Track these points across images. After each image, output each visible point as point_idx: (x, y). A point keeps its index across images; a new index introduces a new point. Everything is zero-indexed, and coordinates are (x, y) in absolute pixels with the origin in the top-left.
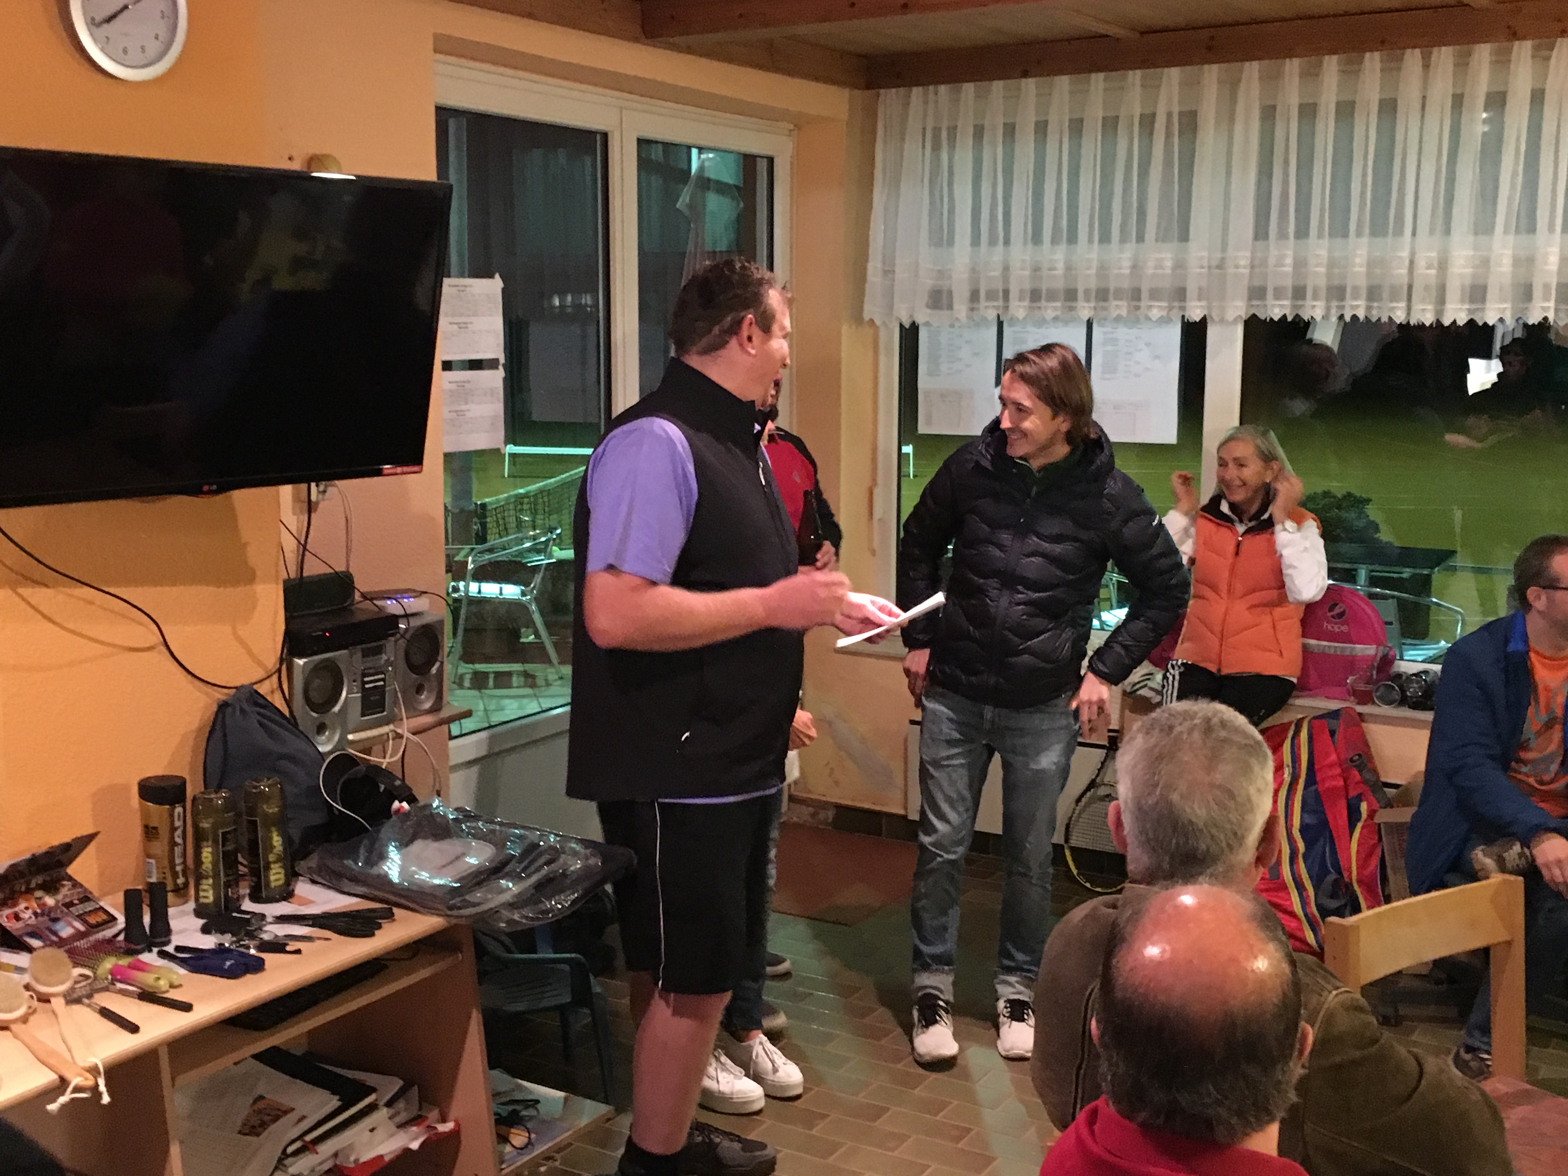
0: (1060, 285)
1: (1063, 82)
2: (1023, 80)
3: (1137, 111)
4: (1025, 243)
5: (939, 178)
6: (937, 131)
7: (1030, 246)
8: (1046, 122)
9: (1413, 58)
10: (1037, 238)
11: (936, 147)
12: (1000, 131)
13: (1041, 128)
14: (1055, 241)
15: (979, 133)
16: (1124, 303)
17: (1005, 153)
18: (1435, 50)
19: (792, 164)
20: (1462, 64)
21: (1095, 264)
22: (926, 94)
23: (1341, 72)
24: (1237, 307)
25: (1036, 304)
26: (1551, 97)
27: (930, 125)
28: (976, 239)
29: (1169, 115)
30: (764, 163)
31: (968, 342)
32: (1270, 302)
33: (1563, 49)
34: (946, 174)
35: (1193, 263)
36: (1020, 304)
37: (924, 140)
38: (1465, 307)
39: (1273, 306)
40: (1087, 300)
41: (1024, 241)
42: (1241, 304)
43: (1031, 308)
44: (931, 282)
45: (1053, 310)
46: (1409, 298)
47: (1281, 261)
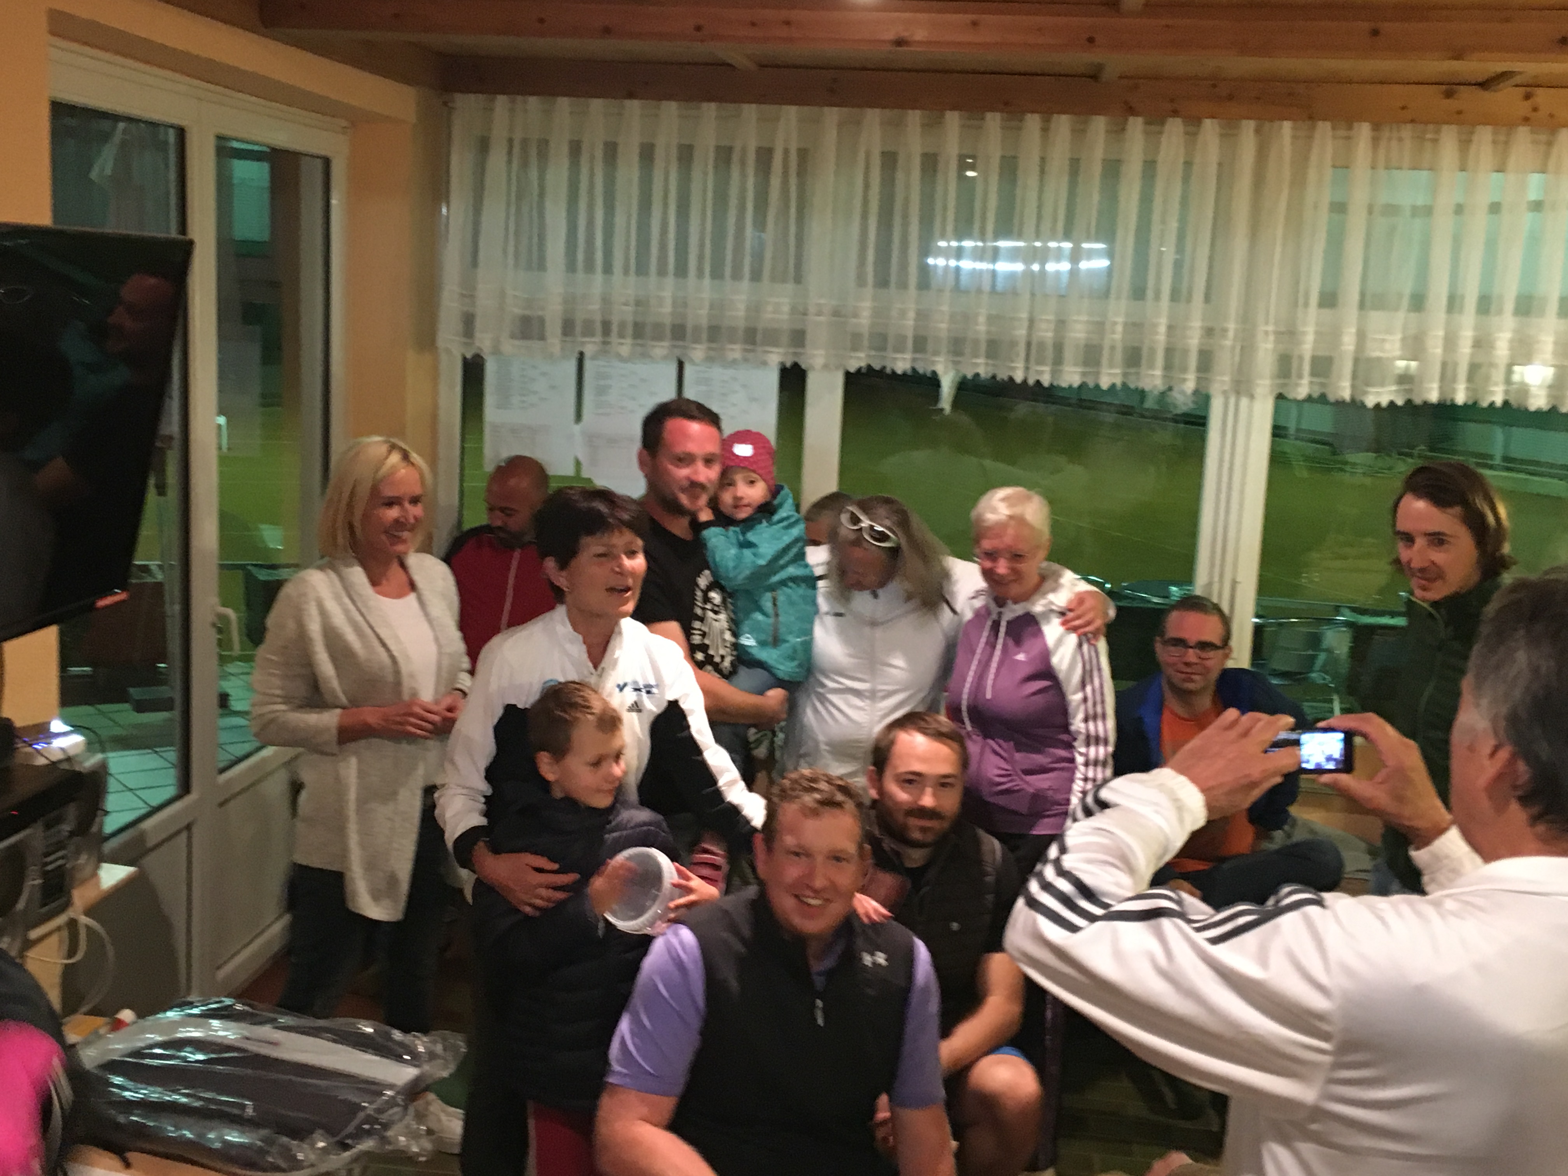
0: (667, 321)
1: (671, 109)
2: (628, 103)
3: (752, 146)
4: (629, 273)
6: (525, 145)
7: (634, 278)
8: (652, 146)
9: (1033, 122)
10: (642, 270)
11: (524, 164)
12: (599, 153)
13: (647, 154)
14: (662, 273)
15: (575, 149)
16: (737, 346)
17: (605, 175)
18: (1055, 116)
19: (349, 167)
20: (1079, 133)
21: (707, 304)
22: (513, 102)
23: (963, 126)
24: (859, 358)
25: (639, 341)
26: (1162, 170)
27: (518, 136)
28: (571, 267)
29: (786, 152)
30: (319, 164)
31: (544, 374)
32: (891, 354)
33: (1175, 128)
34: (536, 192)
35: (812, 310)
36: (622, 341)
37: (510, 153)
38: (1080, 370)
39: (895, 359)
40: (697, 340)
41: (626, 272)
42: (862, 355)
43: (633, 345)
44: (518, 311)
45: (660, 349)
46: (1027, 359)
47: (903, 313)
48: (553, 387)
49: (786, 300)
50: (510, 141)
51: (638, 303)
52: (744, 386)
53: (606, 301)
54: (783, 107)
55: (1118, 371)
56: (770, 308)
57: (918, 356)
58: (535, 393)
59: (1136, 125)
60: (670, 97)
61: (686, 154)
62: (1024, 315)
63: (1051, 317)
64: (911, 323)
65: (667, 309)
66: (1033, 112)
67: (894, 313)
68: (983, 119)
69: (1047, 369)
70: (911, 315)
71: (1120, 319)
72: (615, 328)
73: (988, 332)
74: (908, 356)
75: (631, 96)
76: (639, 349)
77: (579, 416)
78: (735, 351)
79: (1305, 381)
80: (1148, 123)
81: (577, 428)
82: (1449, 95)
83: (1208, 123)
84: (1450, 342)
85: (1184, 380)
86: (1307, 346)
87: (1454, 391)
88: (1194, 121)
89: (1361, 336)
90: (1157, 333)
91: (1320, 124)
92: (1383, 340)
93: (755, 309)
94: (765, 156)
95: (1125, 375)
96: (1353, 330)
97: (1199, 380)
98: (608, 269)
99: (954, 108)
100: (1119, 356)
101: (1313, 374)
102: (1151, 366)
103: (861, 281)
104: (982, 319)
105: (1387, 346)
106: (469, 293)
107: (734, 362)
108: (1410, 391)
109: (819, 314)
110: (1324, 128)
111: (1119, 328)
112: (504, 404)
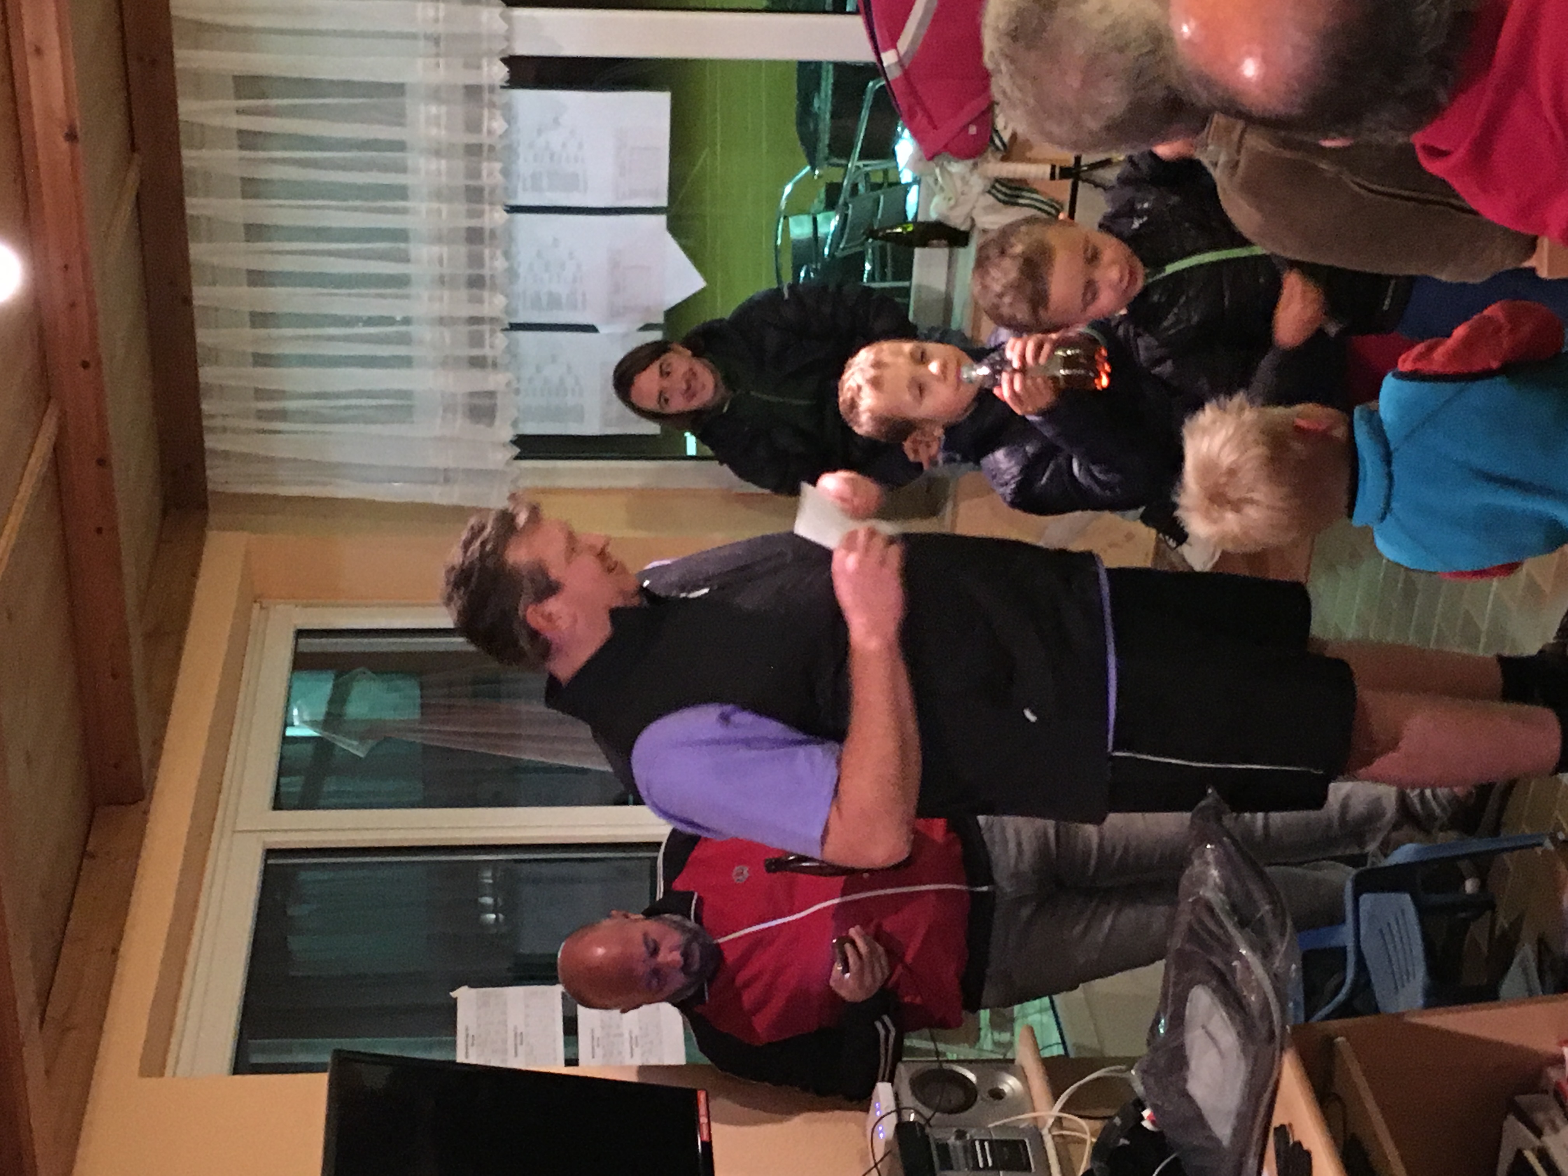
0: (463, 250)
1: (197, 251)
2: (195, 302)
3: (236, 153)
4: (407, 297)
5: (324, 411)
6: (261, 415)
7: (412, 290)
8: (250, 272)
10: (401, 282)
11: (283, 415)
12: (262, 332)
13: (257, 278)
14: (405, 259)
15: (262, 360)
16: (485, 166)
17: (289, 326)
19: (306, 606)
21: (435, 205)
22: (212, 430)
25: (488, 282)
27: (254, 424)
29: (240, 113)
30: (305, 642)
31: (538, 369)
34: (317, 402)
35: (432, 79)
36: (488, 301)
37: (272, 432)
43: (494, 288)
44: (460, 422)
45: (495, 259)
48: (554, 359)
50: (259, 432)
52: (540, 132)
54: (180, 118)
58: (562, 379)
60: (184, 252)
61: (256, 232)
77: (590, 329)
78: (492, 169)
81: (603, 330)
93: (436, 149)
94: (248, 139)
98: (406, 320)
106: (442, 476)
107: (505, 164)
112: (578, 412)
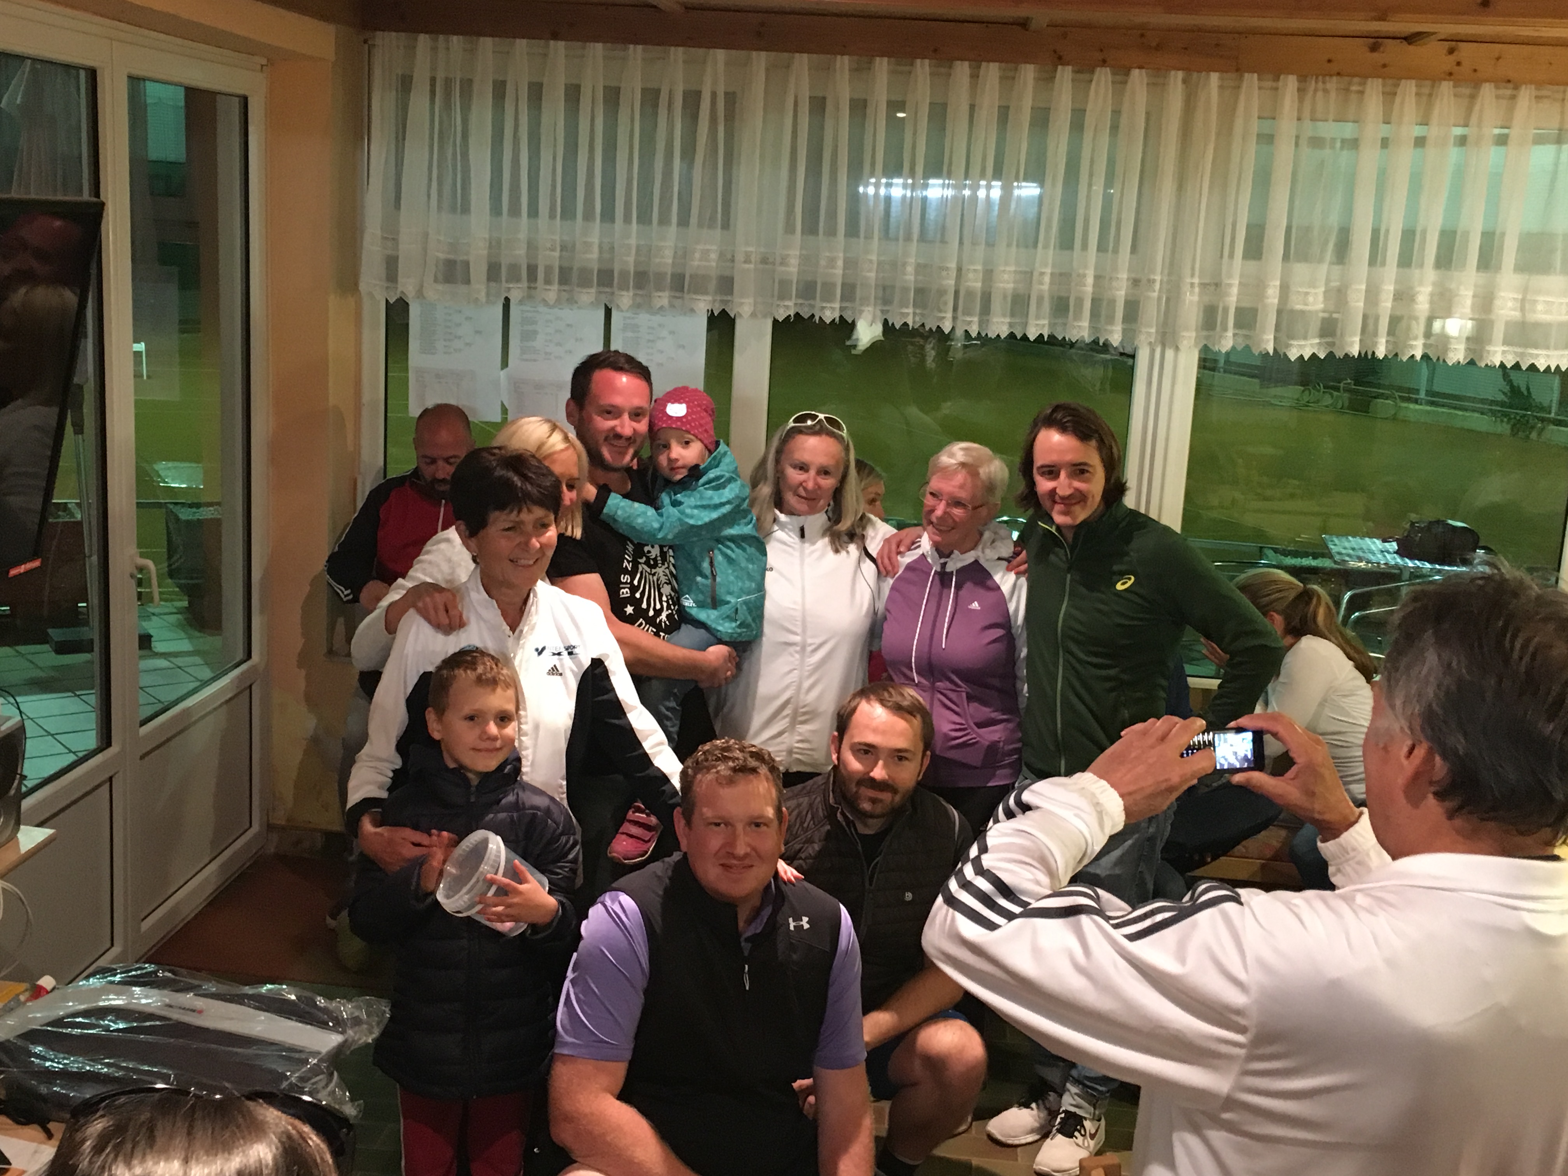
0: (594, 265)
1: (597, 51)
2: (552, 44)
3: (679, 89)
4: (553, 218)
6: (448, 84)
7: (560, 221)
8: (578, 87)
9: (962, 69)
11: (448, 104)
13: (573, 95)
14: (588, 218)
15: (500, 89)
16: (665, 294)
17: (530, 116)
18: (984, 64)
19: (267, 106)
20: (1008, 80)
21: (634, 250)
22: (435, 41)
23: (892, 72)
24: (787, 307)
25: (566, 288)
26: (1090, 120)
27: (440, 76)
28: (496, 210)
29: (714, 95)
30: (236, 102)
31: (468, 318)
32: (818, 303)
33: (1103, 77)
34: (459, 133)
35: (740, 257)
36: (548, 287)
37: (433, 93)
38: (1008, 320)
39: (823, 308)
40: (624, 287)
41: (552, 216)
42: (790, 303)
43: (559, 290)
44: (442, 256)
45: (587, 296)
46: (955, 309)
47: (832, 261)
48: (478, 332)
49: (714, 247)
50: (433, 80)
51: (563, 248)
52: (672, 333)
53: (532, 246)
54: (712, 51)
55: (1046, 322)
56: (697, 255)
57: (845, 304)
58: (460, 337)
59: (1065, 75)
60: (596, 39)
61: (613, 97)
62: (953, 265)
63: (979, 267)
64: (839, 271)
65: (594, 255)
66: (962, 60)
67: (823, 263)
68: (912, 64)
69: (976, 319)
70: (840, 263)
71: (1049, 270)
72: (541, 275)
73: (916, 281)
74: (837, 305)
75: (555, 36)
76: (565, 295)
77: (505, 364)
78: (663, 299)
79: (1230, 334)
80: (1075, 72)
81: (503, 374)
82: (1374, 48)
83: (1136, 72)
84: (1372, 295)
85: (1111, 332)
86: (1232, 298)
87: (1375, 344)
88: (1123, 71)
89: (1285, 289)
90: (1085, 285)
91: (1247, 75)
92: (1307, 294)
93: (682, 255)
94: (692, 99)
95: (1052, 325)
96: (1278, 283)
97: (1124, 331)
98: (533, 212)
99: (882, 55)
100: (1046, 306)
101: (1238, 325)
102: (1078, 316)
103: (789, 229)
104: (910, 269)
105: (1311, 299)
106: (391, 236)
107: (662, 308)
108: (1333, 344)
109: (747, 261)
110: (1251, 80)
111: (1047, 279)
112: (428, 349)
